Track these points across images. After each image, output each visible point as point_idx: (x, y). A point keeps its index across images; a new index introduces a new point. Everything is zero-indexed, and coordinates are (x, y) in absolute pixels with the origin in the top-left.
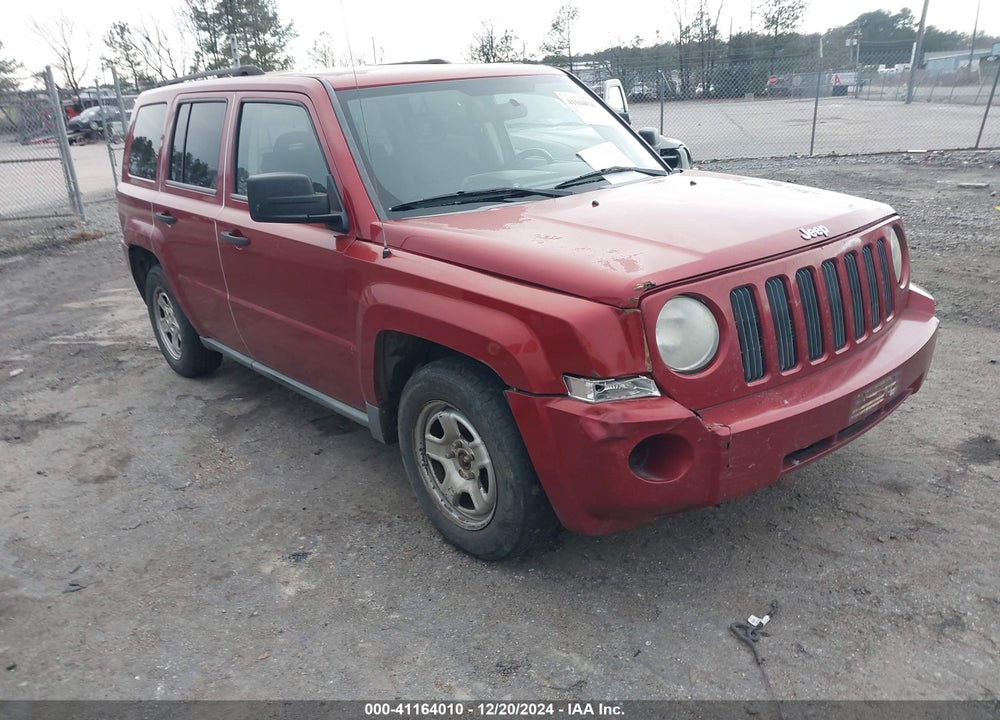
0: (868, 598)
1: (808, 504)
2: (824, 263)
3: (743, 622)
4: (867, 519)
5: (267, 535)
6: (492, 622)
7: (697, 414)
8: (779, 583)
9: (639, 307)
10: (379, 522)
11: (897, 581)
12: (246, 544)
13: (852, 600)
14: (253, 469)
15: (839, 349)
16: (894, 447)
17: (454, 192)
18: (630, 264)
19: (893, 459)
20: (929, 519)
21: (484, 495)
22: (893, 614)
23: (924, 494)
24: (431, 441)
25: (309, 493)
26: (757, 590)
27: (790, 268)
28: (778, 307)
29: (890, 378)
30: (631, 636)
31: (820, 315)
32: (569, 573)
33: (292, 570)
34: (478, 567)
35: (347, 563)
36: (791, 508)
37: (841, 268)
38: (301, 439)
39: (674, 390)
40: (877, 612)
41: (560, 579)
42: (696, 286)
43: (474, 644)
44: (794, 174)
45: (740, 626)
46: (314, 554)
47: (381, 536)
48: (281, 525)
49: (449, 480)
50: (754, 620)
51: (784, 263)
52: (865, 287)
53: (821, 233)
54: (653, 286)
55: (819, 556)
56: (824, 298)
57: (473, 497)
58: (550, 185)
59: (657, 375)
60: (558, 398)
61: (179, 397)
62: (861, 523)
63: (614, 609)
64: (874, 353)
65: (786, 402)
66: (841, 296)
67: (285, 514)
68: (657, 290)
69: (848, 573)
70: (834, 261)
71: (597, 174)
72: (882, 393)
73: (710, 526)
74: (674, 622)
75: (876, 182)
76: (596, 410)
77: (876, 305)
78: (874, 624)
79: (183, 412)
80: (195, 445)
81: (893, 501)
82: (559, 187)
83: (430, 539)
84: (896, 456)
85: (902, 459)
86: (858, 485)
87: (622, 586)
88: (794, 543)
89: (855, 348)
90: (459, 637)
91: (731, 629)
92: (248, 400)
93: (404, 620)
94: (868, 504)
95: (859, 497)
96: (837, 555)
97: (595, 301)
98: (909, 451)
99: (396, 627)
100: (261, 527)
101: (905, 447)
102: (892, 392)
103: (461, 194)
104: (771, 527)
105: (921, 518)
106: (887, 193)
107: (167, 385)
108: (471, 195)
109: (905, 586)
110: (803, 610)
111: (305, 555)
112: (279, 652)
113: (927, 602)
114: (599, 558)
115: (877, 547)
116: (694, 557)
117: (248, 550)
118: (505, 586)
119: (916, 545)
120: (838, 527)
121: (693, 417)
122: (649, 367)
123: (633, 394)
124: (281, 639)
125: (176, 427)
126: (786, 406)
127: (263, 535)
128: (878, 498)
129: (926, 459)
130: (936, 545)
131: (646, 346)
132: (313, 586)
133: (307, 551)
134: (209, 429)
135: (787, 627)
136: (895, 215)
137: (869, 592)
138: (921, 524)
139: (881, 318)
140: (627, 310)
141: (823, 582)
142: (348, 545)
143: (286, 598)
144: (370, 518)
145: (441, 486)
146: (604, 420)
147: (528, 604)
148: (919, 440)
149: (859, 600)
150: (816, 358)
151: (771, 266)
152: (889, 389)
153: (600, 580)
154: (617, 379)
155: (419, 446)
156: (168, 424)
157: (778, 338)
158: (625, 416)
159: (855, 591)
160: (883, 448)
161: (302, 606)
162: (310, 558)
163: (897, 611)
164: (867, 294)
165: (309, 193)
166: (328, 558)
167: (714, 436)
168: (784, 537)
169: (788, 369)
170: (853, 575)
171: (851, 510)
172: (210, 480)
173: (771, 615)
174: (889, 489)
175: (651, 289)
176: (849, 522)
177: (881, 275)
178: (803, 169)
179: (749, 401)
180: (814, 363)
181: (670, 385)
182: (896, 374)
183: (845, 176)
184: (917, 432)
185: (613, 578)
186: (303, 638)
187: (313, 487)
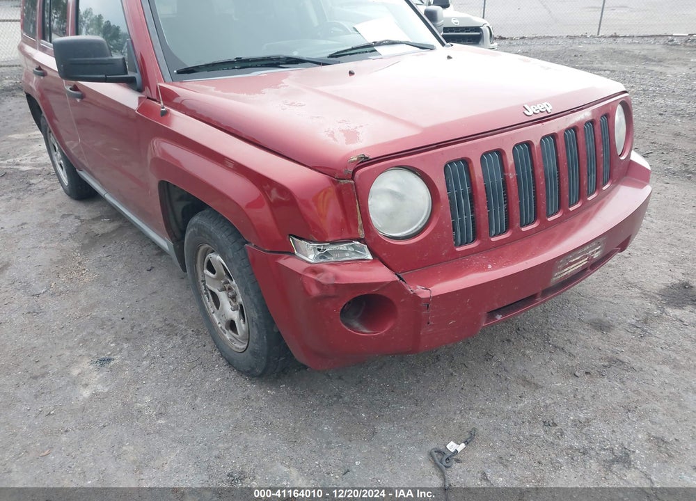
0: (554, 430)
1: (524, 338)
2: (543, 138)
3: (442, 448)
4: (570, 354)
5: (87, 340)
6: (236, 433)
7: (401, 279)
8: (483, 413)
9: (353, 178)
10: (176, 335)
11: (582, 416)
12: (68, 348)
13: (539, 431)
14: (97, 280)
15: (552, 215)
16: (607, 289)
17: (232, 58)
18: (351, 135)
19: (605, 299)
20: (621, 357)
21: (243, 325)
22: (571, 447)
23: (623, 333)
24: (208, 276)
25: (131, 304)
26: (462, 417)
27: (507, 142)
28: (492, 178)
29: (594, 244)
30: (345, 455)
31: (534, 185)
32: (312, 391)
33: (95, 374)
34: (241, 380)
35: (139, 370)
36: (509, 341)
37: (561, 142)
38: (141, 257)
39: (385, 254)
40: (558, 445)
41: (303, 395)
42: (411, 159)
43: (216, 453)
44: (581, 50)
45: (439, 452)
46: (117, 359)
47: (174, 347)
48: (100, 332)
49: (222, 309)
50: (452, 447)
51: (502, 138)
52: (583, 159)
53: (544, 110)
54: (366, 158)
55: (522, 387)
56: (539, 171)
57: (237, 325)
58: (323, 54)
59: (369, 241)
60: (287, 256)
61: (63, 216)
62: (564, 358)
63: (340, 428)
64: (586, 219)
65: (490, 267)
66: (558, 169)
67: (107, 322)
68: (371, 164)
69: (543, 404)
70: (554, 136)
71: (370, 46)
72: (586, 256)
73: (438, 353)
74: (385, 443)
75: (643, 59)
76: (314, 270)
77: (593, 176)
78: (553, 456)
79: (61, 228)
80: (60, 258)
81: (595, 339)
82: (331, 56)
83: (211, 352)
84: (606, 297)
85: (611, 300)
86: (570, 322)
87: (351, 406)
88: (504, 373)
89: (567, 215)
90: (205, 445)
91: (431, 454)
92: (113, 221)
93: (167, 426)
94: (574, 340)
95: (567, 334)
96: (537, 386)
97: (316, 170)
98: (618, 292)
99: (159, 433)
100: (84, 333)
101: (616, 289)
102: (596, 256)
103: (239, 60)
104: (488, 357)
105: (615, 355)
106: (650, 68)
107: (58, 205)
108: (247, 60)
109: (588, 421)
110: (496, 439)
111: (109, 360)
112: (58, 450)
113: (603, 438)
114: (340, 378)
115: (572, 381)
116: (418, 381)
117: (68, 353)
118: (258, 399)
119: (606, 379)
120: (545, 360)
121: (397, 281)
122: (361, 234)
123: (347, 257)
124: (64, 438)
125: (52, 241)
126: (490, 270)
127: (84, 341)
128: (583, 335)
129: (631, 300)
130: (623, 382)
131: (359, 215)
132: (106, 390)
133: (112, 357)
134: (76, 244)
135: (478, 454)
136: (625, 92)
137: (555, 425)
138: (614, 362)
139: (597, 187)
140: (342, 181)
141: (519, 413)
142: (146, 353)
143: (81, 399)
144: (170, 330)
145: (218, 312)
146: (319, 280)
147: (271, 417)
148: (629, 283)
149: (546, 432)
150: (528, 224)
151: (488, 140)
152: (593, 253)
153: (335, 399)
154: (332, 243)
155: (201, 278)
156: (47, 239)
157: (489, 207)
158: (337, 277)
159: (544, 422)
160: (598, 288)
161: (91, 408)
162: (112, 363)
163: (576, 444)
164: (584, 166)
165: (105, 55)
166: (127, 365)
167: (415, 297)
168: (497, 367)
169: (499, 234)
170: (546, 406)
171: (559, 345)
172: (61, 288)
173: (466, 442)
174: (595, 328)
175: (365, 161)
176: (555, 356)
177: (600, 149)
178: (589, 46)
179: (457, 264)
180: (524, 229)
181: (382, 250)
182: (601, 240)
183: (621, 53)
184: (629, 277)
185: (346, 398)
186: (82, 438)
187: (135, 299)
